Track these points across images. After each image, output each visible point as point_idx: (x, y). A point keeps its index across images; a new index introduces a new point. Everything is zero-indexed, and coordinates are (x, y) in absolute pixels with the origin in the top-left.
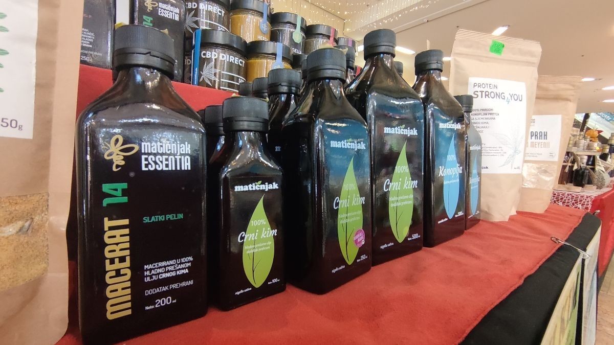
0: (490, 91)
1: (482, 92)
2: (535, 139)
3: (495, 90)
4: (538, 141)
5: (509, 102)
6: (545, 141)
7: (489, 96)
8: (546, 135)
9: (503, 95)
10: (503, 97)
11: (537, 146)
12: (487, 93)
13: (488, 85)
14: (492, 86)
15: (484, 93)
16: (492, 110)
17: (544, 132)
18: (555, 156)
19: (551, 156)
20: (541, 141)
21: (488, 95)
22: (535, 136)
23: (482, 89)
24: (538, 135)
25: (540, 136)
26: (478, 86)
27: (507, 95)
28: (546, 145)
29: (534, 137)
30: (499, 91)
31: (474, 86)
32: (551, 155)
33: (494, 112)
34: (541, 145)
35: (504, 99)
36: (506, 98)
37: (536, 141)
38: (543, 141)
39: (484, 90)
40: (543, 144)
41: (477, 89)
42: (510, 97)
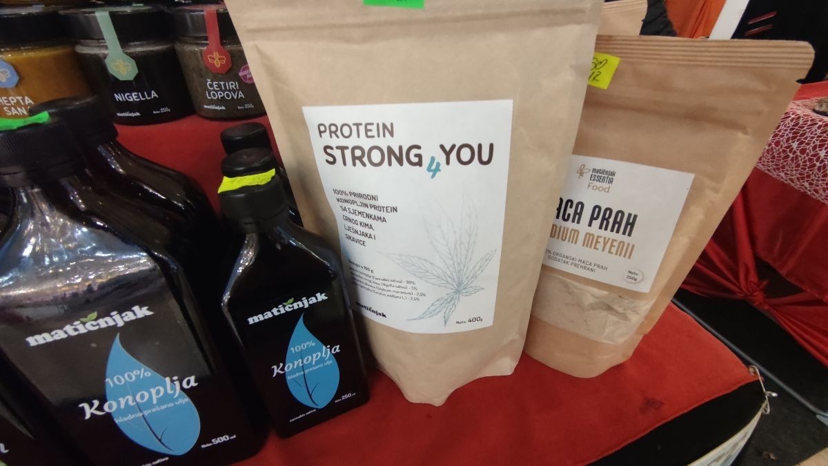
0: (366, 144)
1: (343, 149)
2: (601, 228)
3: (384, 142)
4: (608, 234)
5: (437, 169)
6: (625, 238)
7: (365, 159)
8: (631, 224)
9: (414, 151)
10: (415, 160)
11: (600, 246)
12: (358, 153)
13: (362, 129)
14: (374, 128)
15: (348, 153)
16: (374, 198)
17: (630, 215)
18: (642, 280)
19: (628, 277)
20: (614, 235)
21: (360, 159)
22: (604, 219)
23: (342, 142)
24: (611, 220)
25: (615, 222)
26: (331, 132)
27: (430, 151)
28: (626, 251)
29: (596, 223)
30: (399, 141)
31: (321, 132)
32: (632, 276)
33: (380, 203)
34: (612, 246)
35: (420, 164)
36: (426, 162)
37: (602, 232)
38: (620, 237)
39: (351, 143)
40: (616, 244)
41: (326, 139)
42: (441, 157)
